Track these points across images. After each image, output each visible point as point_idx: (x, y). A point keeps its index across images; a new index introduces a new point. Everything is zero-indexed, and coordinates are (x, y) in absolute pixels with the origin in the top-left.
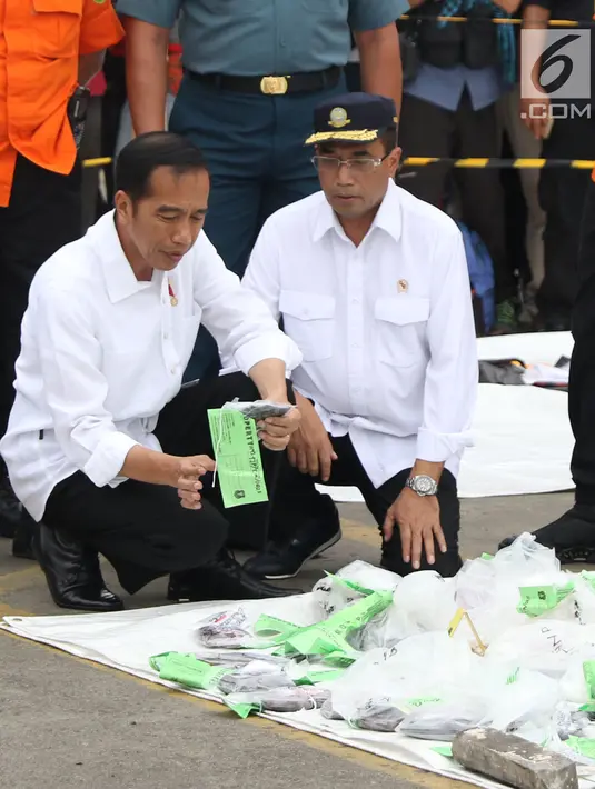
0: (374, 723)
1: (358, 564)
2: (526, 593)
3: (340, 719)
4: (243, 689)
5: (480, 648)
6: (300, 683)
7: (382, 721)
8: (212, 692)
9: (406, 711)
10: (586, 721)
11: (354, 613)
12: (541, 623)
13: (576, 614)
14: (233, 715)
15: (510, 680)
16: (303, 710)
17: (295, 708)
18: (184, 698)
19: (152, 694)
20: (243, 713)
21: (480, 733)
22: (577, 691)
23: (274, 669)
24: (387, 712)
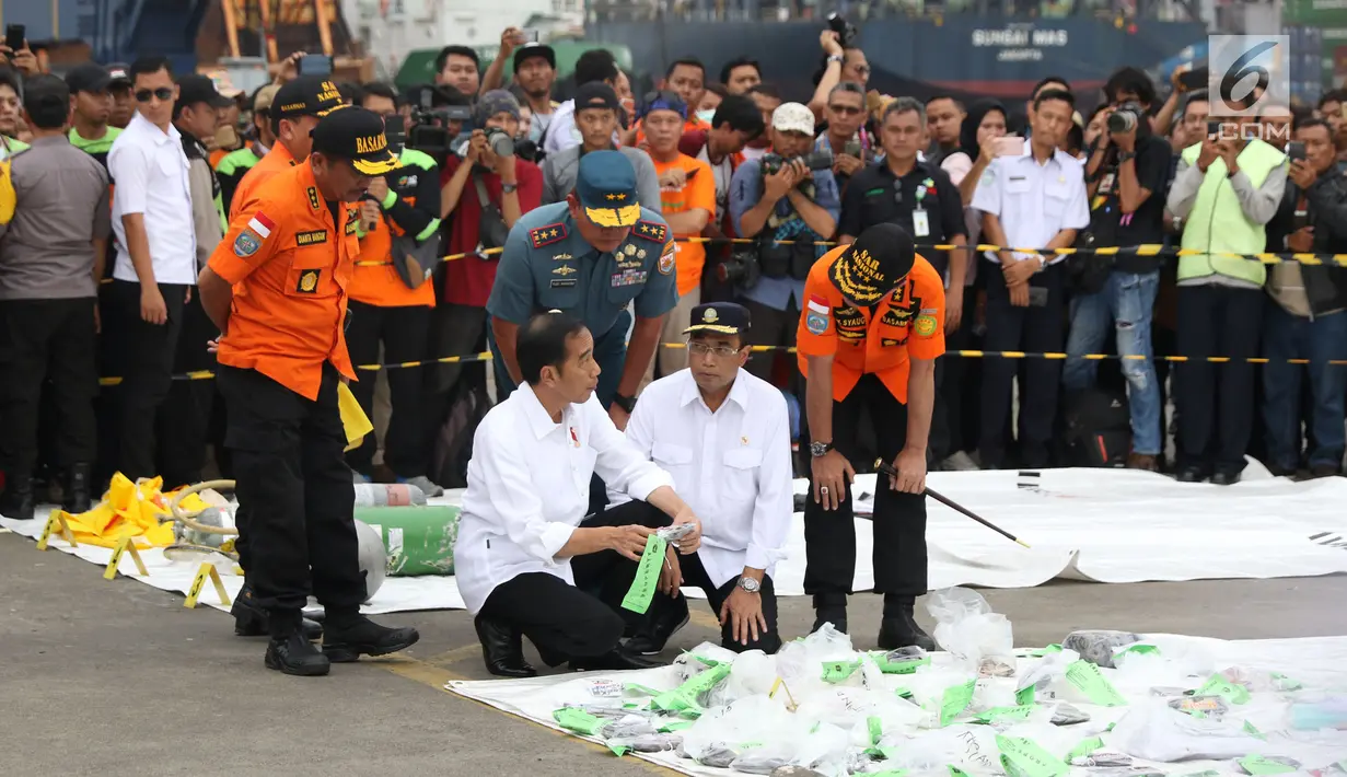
0: (713, 760)
1: (706, 644)
2: (827, 667)
3: (688, 757)
4: (620, 735)
5: (792, 707)
6: (661, 731)
7: (719, 760)
8: (598, 737)
9: (736, 751)
10: (868, 761)
11: (702, 680)
12: (837, 689)
13: (864, 683)
14: (612, 754)
15: (813, 731)
16: (663, 751)
17: (657, 749)
18: (577, 741)
19: (553, 738)
20: (619, 752)
21: (789, 770)
22: (862, 738)
23: (643, 721)
24: (723, 753)
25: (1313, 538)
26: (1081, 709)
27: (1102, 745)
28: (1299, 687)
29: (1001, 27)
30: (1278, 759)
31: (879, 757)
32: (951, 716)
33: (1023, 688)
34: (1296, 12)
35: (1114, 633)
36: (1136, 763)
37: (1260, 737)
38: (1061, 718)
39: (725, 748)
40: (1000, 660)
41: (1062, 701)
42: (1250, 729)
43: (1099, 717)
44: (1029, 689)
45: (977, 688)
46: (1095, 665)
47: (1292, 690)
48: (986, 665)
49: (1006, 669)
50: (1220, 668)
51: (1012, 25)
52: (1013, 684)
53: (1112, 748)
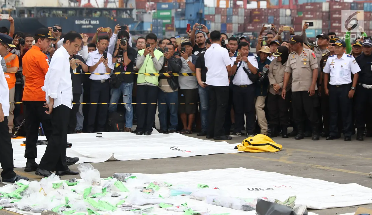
0: (26, 210)
1: (22, 179)
2: (54, 184)
3: (19, 209)
4: (1, 204)
5: (45, 195)
6: (11, 203)
7: (28, 209)
9: (32, 207)
10: (66, 208)
11: (21, 189)
12: (57, 190)
13: (63, 188)
15: (51, 201)
16: (12, 208)
17: (10, 207)
20: (1, 208)
21: (46, 211)
22: (64, 202)
23: (6, 200)
24: (28, 207)
25: (170, 148)
26: (119, 193)
27: (124, 202)
28: (171, 185)
29: (82, 20)
30: (168, 204)
31: (68, 207)
32: (86, 196)
33: (103, 188)
34: (156, 16)
35: (125, 173)
36: (133, 206)
37: (163, 198)
38: (114, 195)
39: (29, 206)
40: (97, 181)
41: (114, 191)
42: (160, 196)
43: (123, 195)
44: (105, 188)
45: (92, 188)
46: (121, 182)
47: (169, 186)
48: (94, 182)
49: (99, 183)
50: (152, 181)
51: (85, 19)
52: (101, 187)
53: (127, 203)
